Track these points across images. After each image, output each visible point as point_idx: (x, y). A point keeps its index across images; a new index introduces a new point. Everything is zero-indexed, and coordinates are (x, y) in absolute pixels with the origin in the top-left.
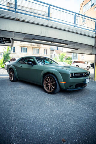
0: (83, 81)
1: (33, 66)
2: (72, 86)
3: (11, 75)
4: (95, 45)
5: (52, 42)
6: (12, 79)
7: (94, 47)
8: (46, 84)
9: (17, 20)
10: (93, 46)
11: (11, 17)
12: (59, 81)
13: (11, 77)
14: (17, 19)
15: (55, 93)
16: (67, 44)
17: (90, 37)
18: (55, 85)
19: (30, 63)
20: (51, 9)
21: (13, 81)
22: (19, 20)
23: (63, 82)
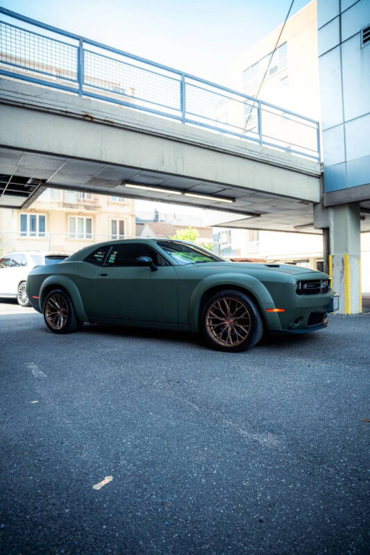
0: (325, 303)
1: (154, 270)
2: (301, 318)
3: (53, 310)
4: (322, 199)
5: (184, 190)
6: (61, 324)
7: (319, 207)
8: (215, 321)
9: (87, 118)
10: (315, 204)
11: (68, 110)
12: (264, 307)
13: (52, 316)
14: (87, 116)
15: (251, 348)
16: (233, 199)
17: (306, 176)
18: (249, 322)
19: (146, 259)
20: (187, 87)
21: (65, 331)
22: (92, 118)
23: (276, 310)
